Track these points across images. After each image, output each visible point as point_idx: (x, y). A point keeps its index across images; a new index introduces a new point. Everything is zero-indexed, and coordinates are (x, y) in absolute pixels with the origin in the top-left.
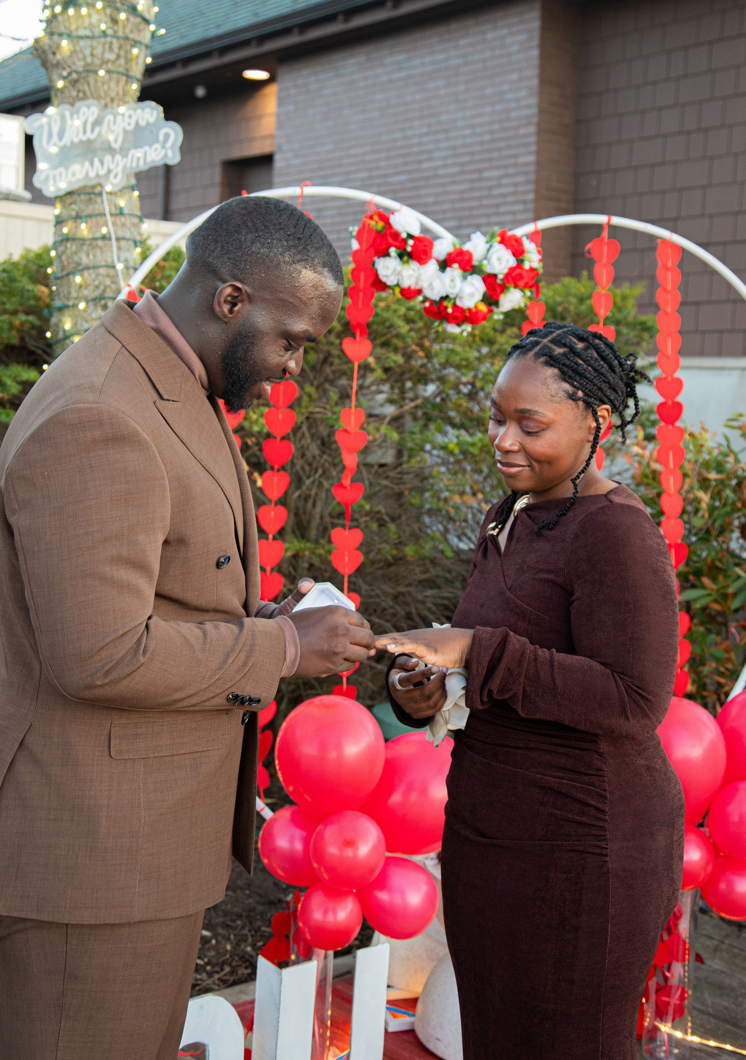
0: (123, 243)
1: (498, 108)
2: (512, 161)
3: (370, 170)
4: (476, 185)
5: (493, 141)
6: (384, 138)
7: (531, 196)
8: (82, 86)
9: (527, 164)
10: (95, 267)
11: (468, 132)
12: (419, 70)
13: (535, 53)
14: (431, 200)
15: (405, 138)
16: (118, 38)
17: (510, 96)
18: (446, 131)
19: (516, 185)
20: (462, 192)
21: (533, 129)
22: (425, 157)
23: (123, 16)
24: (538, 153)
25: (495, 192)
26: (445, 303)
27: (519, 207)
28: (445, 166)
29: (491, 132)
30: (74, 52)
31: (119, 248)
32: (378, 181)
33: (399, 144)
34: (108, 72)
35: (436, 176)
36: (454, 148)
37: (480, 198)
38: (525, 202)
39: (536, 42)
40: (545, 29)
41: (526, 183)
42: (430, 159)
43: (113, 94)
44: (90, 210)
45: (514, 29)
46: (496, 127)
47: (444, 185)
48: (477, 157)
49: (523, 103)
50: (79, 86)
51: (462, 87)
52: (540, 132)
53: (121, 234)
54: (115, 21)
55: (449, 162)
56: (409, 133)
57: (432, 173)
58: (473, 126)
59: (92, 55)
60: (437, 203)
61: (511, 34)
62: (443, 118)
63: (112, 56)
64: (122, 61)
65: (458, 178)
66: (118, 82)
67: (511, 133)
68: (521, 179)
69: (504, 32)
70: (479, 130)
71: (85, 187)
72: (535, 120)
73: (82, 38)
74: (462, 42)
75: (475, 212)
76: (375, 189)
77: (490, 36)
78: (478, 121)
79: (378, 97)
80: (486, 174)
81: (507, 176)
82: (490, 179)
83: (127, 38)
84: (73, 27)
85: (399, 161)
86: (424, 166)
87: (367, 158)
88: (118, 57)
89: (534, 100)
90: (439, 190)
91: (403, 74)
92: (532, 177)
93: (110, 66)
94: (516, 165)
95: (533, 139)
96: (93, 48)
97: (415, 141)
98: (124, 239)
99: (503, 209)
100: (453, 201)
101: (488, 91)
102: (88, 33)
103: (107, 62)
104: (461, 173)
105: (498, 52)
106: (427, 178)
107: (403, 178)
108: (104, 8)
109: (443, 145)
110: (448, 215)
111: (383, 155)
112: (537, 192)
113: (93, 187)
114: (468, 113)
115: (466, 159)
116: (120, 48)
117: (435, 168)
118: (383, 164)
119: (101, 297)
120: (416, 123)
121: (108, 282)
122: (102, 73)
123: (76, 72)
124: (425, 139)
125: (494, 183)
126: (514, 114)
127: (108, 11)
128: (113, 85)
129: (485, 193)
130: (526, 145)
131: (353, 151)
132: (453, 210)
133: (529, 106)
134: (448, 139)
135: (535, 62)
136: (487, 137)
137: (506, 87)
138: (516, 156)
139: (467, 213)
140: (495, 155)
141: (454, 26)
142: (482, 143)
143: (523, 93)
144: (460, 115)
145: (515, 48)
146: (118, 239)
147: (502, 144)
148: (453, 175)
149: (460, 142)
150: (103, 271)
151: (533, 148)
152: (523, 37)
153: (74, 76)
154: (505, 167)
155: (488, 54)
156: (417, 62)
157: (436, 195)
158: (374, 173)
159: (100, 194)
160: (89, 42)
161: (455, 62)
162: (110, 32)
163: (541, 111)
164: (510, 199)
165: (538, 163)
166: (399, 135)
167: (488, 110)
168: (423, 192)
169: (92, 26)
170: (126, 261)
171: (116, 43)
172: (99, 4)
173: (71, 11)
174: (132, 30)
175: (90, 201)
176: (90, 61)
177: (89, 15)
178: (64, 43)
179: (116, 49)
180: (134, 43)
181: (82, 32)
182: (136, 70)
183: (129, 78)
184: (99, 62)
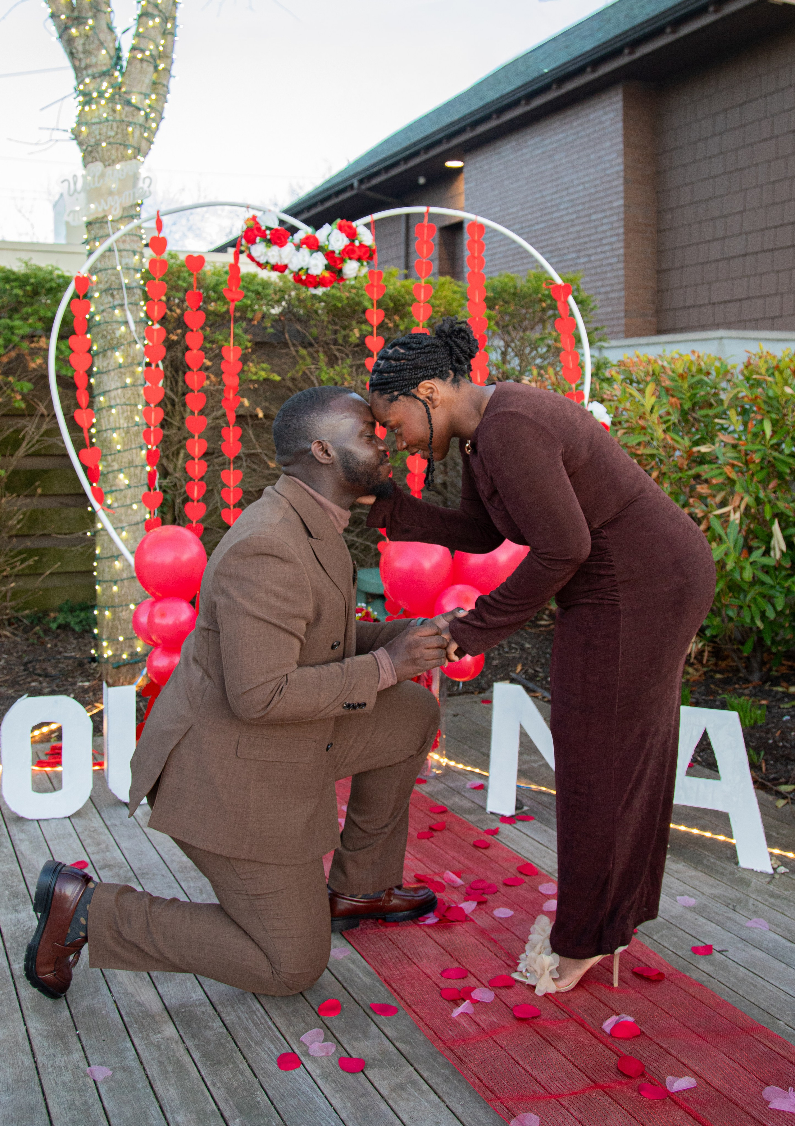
0: (124, 253)
1: (599, 168)
2: (609, 206)
3: (522, 222)
4: (587, 226)
5: (596, 192)
6: (529, 198)
7: (622, 230)
8: (95, 154)
9: (618, 207)
10: (106, 269)
11: (581, 188)
12: (549, 147)
13: (620, 125)
14: (560, 240)
15: (543, 197)
16: (117, 121)
17: (606, 159)
18: (567, 189)
19: (611, 223)
20: (579, 232)
21: (621, 181)
22: (554, 209)
23: (119, 107)
24: (625, 198)
25: (599, 229)
26: (301, 273)
27: (614, 239)
28: (568, 214)
29: (595, 186)
30: (89, 134)
31: (121, 257)
32: (526, 230)
33: (539, 201)
34: (110, 144)
35: (562, 222)
36: (572, 201)
37: (590, 235)
38: (618, 235)
39: (620, 118)
40: (626, 107)
41: (618, 220)
42: (558, 211)
43: (113, 157)
44: (101, 233)
45: (607, 110)
46: (598, 182)
47: (567, 228)
48: (587, 206)
49: (614, 163)
50: (93, 155)
51: (576, 156)
52: (626, 183)
53: (122, 247)
54: (114, 111)
55: (570, 211)
56: (545, 193)
57: (559, 220)
58: (583, 184)
59: (100, 134)
60: (563, 242)
61: (605, 114)
62: (565, 179)
63: (112, 133)
64: (120, 136)
65: (576, 222)
66: (117, 149)
67: (607, 186)
68: (615, 218)
69: (600, 113)
70: (587, 186)
71: (97, 218)
72: (622, 174)
73: (94, 124)
74: (575, 124)
75: (587, 246)
76: (525, 236)
77: (592, 117)
78: (586, 179)
79: (525, 169)
80: (594, 217)
81: (606, 217)
82: (595, 220)
83: (123, 121)
84: (89, 118)
85: (539, 214)
86: (556, 215)
87: (520, 214)
88: (117, 133)
89: (621, 160)
90: (564, 232)
91: (539, 151)
92: (622, 216)
93: (111, 140)
94: (611, 208)
95: (621, 188)
96: (100, 129)
97: (548, 198)
98: (124, 249)
99: (604, 241)
100: (573, 239)
101: (592, 157)
102: (97, 120)
103: (109, 137)
104: (578, 218)
105: (597, 128)
106: (556, 225)
107: (542, 226)
108: (107, 103)
109: (565, 199)
110: (571, 250)
111: (529, 211)
112: (625, 226)
113: (103, 218)
114: (581, 174)
115: (580, 208)
116: (118, 127)
117: (562, 217)
118: (529, 217)
119: (109, 289)
120: (549, 185)
121: (113, 278)
122: (104, 144)
123: (91, 146)
124: (554, 196)
125: (598, 223)
126: (609, 172)
127: (110, 105)
128: (113, 152)
129: (593, 231)
130: (617, 193)
131: (511, 210)
132: (574, 245)
133: (618, 165)
134: (569, 194)
135: (621, 132)
136: (592, 190)
137: (603, 153)
138: (611, 202)
139: (582, 247)
140: (598, 202)
141: (569, 113)
142: (590, 195)
143: (614, 155)
144: (575, 176)
145: (608, 123)
146: (120, 251)
147: (602, 194)
148: (572, 220)
149: (575, 196)
150: (110, 272)
151: (622, 195)
152: (612, 115)
153: (90, 148)
154: (604, 211)
155: (591, 130)
156: (548, 141)
157: (563, 236)
158: (524, 225)
159: (107, 222)
160: (98, 126)
161: (571, 139)
162: (111, 118)
163: (627, 167)
164: (609, 234)
165: (625, 205)
166: (538, 195)
167: (592, 170)
168: (555, 234)
169: (100, 116)
170: (127, 264)
171: (115, 125)
172: (103, 102)
173: (87, 108)
174: (126, 116)
175: (101, 227)
176: (98, 137)
177: (98, 109)
178: (84, 129)
179: (115, 129)
180: (129, 124)
181: (94, 120)
182: (132, 141)
183: (126, 146)
184: (103, 138)
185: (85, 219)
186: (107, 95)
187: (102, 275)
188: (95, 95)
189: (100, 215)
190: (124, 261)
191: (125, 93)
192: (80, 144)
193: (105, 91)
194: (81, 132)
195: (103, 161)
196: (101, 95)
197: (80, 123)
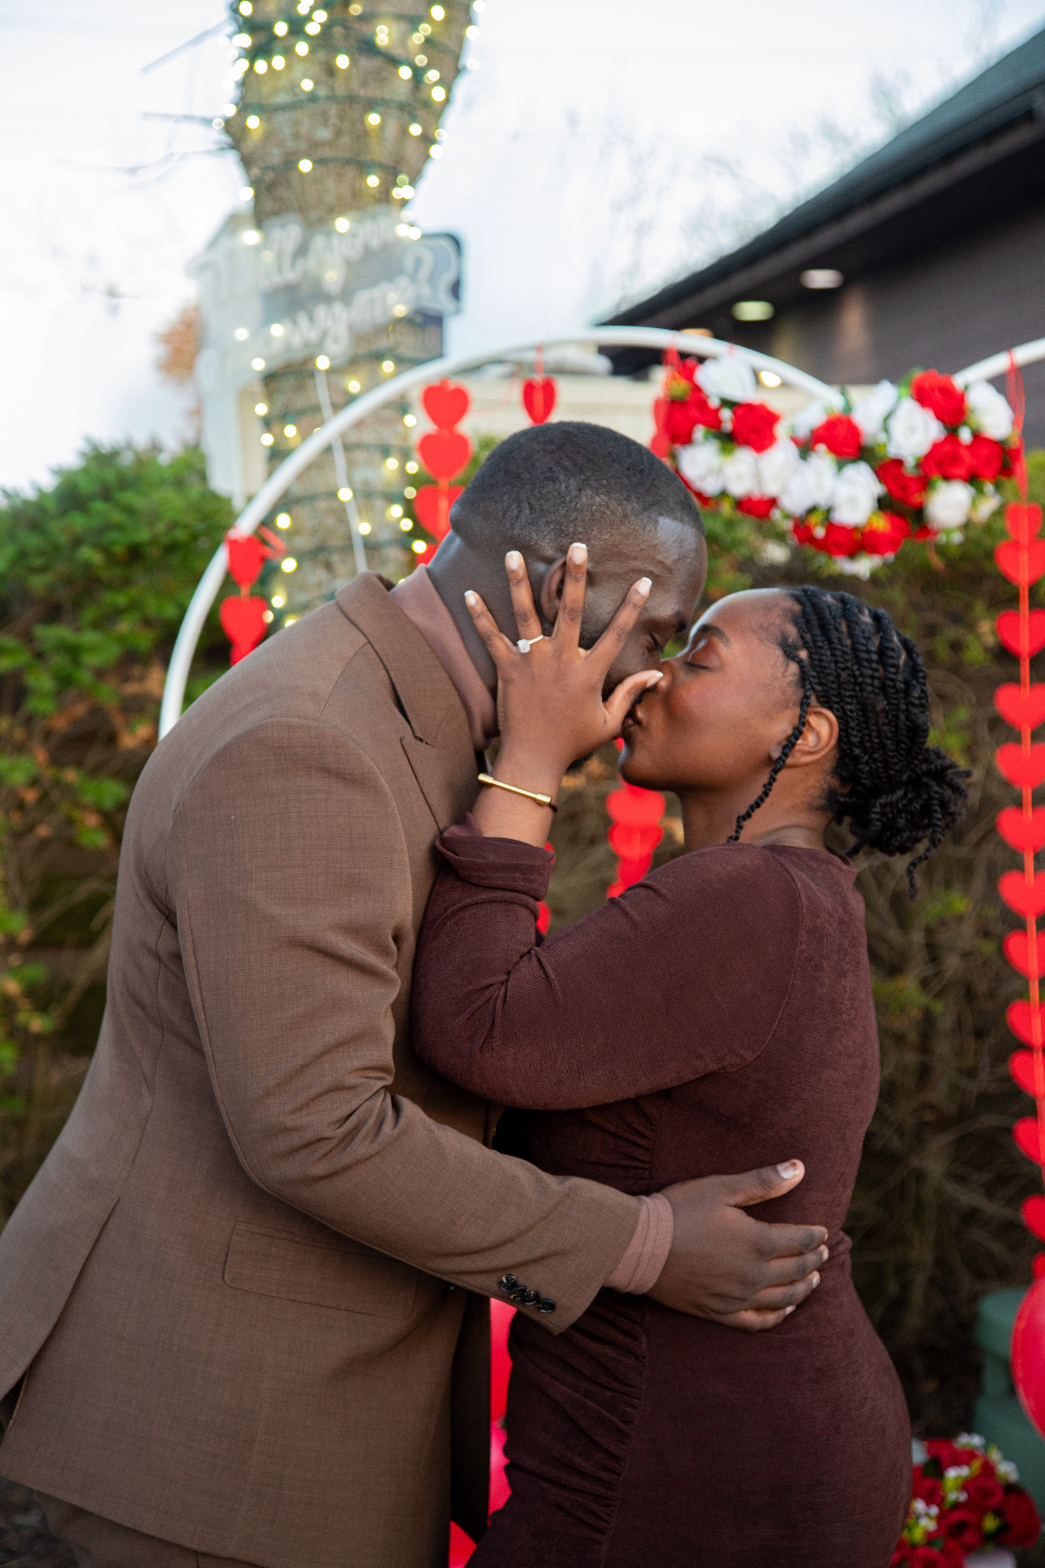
0: (359, 455)
8: (282, 192)
10: (313, 499)
16: (338, 100)
23: (342, 61)
26: (812, 520)
30: (268, 136)
31: (351, 464)
34: (318, 162)
43: (330, 198)
44: (299, 402)
50: (278, 193)
53: (353, 438)
54: (331, 70)
59: (296, 136)
63: (324, 134)
64: (346, 140)
66: (339, 177)
71: (289, 366)
73: (279, 109)
83: (354, 98)
84: (265, 90)
88: (338, 133)
93: (326, 152)
96: (296, 123)
98: (360, 446)
102: (288, 99)
103: (317, 145)
108: (312, 51)
113: (304, 363)
116: (341, 117)
119: (321, 549)
121: (331, 521)
122: (305, 166)
123: (273, 169)
127: (322, 55)
128: (331, 183)
146: (350, 451)
150: (322, 504)
153: (269, 177)
159: (314, 374)
160: (290, 115)
162: (322, 92)
169: (294, 87)
170: (366, 483)
171: (333, 110)
172: (302, 48)
173: (261, 66)
174: (364, 84)
175: (301, 387)
176: (290, 144)
177: (289, 66)
178: (253, 122)
179: (333, 119)
180: (371, 105)
181: (282, 98)
182: (379, 151)
183: (363, 167)
184: (304, 146)
185: (259, 365)
186: (313, 29)
187: (303, 512)
188: (281, 29)
189: (298, 356)
190: (359, 475)
191: (362, 18)
192: (247, 162)
193: (308, 18)
194: (245, 130)
195: (302, 210)
196: (297, 27)
197: (245, 106)
